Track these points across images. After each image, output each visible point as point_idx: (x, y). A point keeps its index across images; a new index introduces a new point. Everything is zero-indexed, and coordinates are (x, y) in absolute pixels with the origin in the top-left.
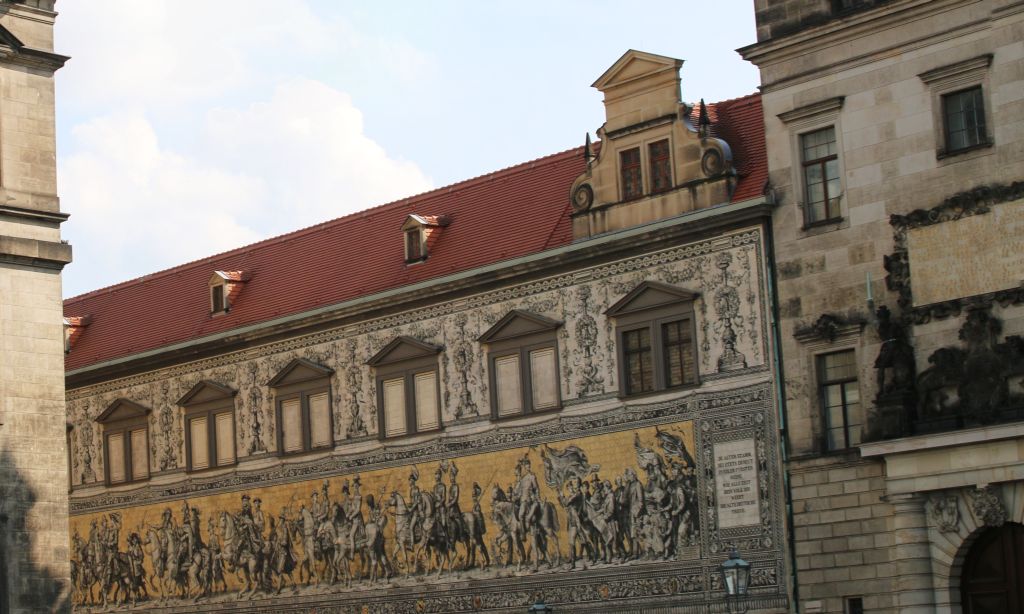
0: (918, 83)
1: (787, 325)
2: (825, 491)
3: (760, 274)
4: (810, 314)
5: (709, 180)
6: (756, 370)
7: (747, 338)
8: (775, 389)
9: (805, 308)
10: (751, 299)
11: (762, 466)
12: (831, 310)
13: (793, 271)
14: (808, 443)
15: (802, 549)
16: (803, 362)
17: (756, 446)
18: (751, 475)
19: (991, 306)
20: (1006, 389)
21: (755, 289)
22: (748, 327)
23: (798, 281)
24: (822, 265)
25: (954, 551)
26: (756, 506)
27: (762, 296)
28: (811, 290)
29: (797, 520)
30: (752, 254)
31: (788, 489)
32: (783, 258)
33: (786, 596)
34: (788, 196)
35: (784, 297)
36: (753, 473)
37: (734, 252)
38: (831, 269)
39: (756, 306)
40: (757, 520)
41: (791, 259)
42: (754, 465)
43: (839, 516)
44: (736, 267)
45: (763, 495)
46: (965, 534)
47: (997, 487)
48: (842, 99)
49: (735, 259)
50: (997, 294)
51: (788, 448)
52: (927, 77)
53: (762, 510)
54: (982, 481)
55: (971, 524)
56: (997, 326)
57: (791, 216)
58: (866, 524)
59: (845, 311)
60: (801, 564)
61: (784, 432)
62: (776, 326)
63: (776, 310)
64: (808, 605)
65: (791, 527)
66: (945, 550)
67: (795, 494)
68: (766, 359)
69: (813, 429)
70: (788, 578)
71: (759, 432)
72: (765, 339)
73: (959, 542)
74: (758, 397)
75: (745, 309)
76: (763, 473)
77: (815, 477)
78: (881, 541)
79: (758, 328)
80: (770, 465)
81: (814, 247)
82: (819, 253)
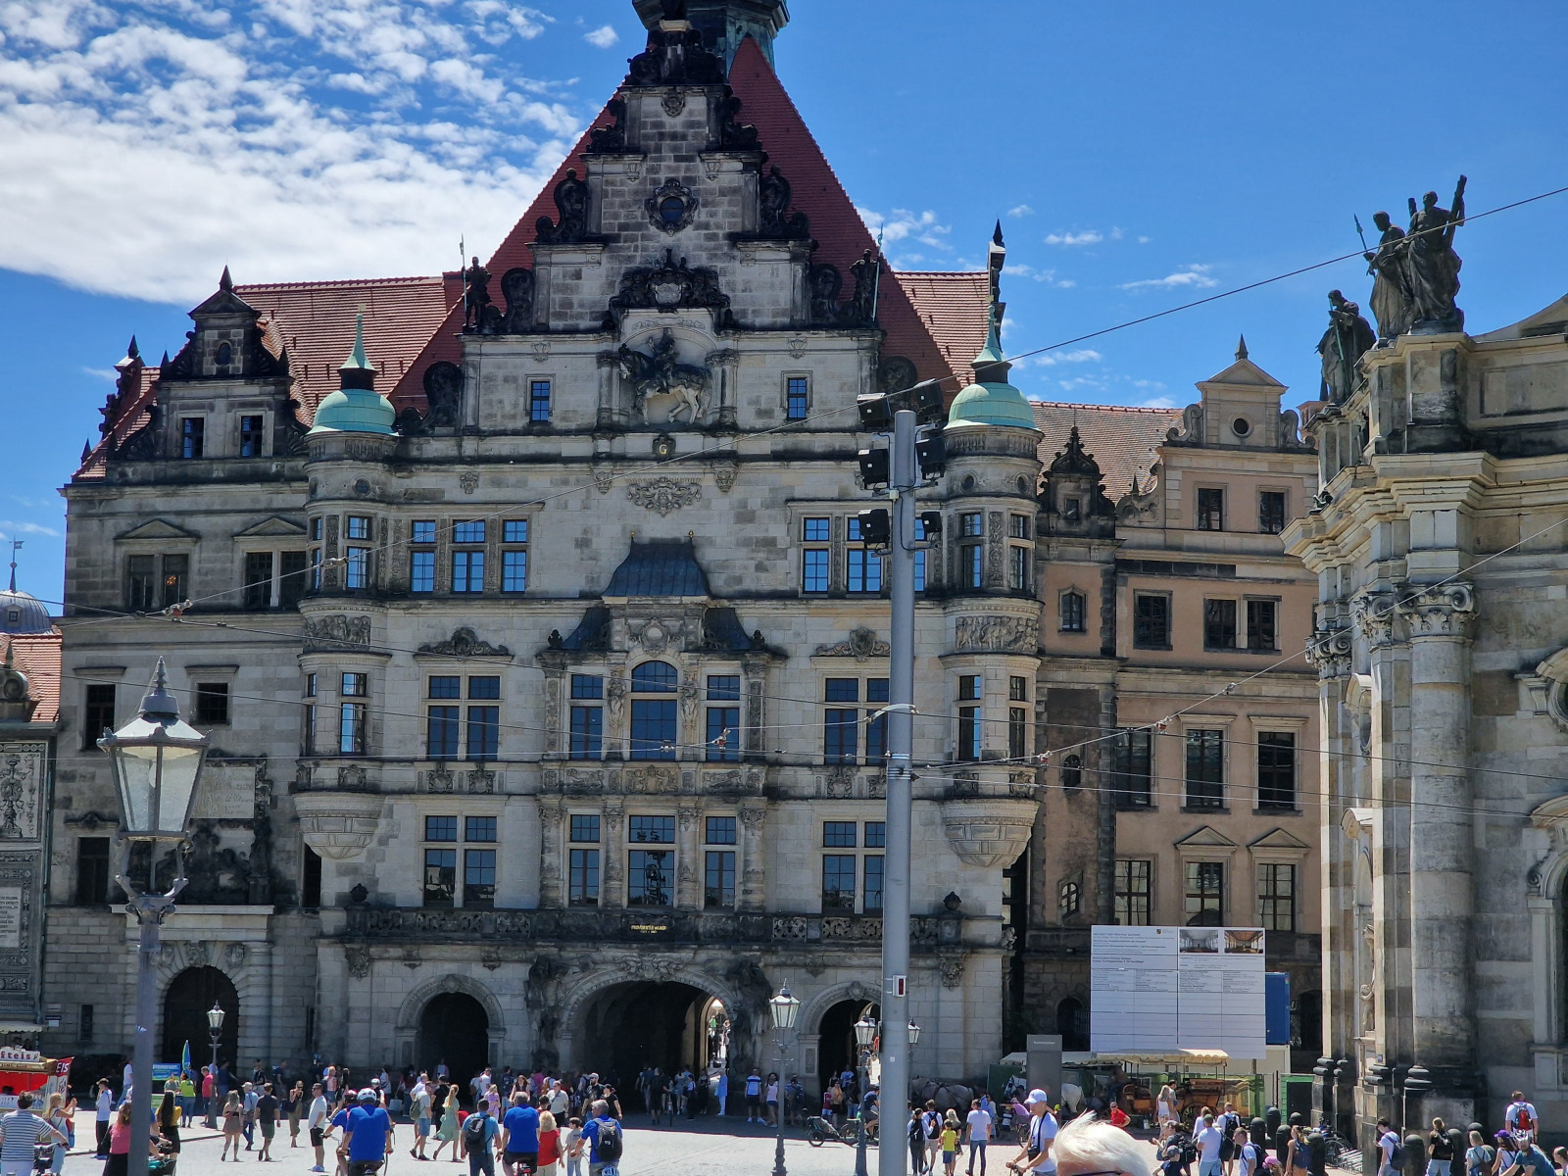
0: (184, 671)
1: (59, 814)
2: (74, 931)
3: (42, 775)
4: (79, 808)
5: (9, 701)
6: (29, 840)
7: (25, 817)
8: (43, 857)
9: (75, 804)
10: (32, 791)
11: (25, 907)
12: (95, 808)
13: (69, 777)
14: (65, 897)
15: (50, 968)
16: (68, 841)
17: (23, 893)
18: (16, 913)
19: (214, 826)
20: (217, 880)
21: (37, 785)
22: (27, 810)
23: (73, 785)
24: (93, 777)
25: (167, 980)
26: (17, 934)
27: (41, 790)
28: (81, 793)
29: (49, 948)
30: (37, 760)
31: (45, 926)
32: (62, 766)
33: (33, 999)
34: (73, 726)
35: (59, 794)
36: (18, 911)
37: (23, 755)
38: (99, 781)
39: (36, 796)
40: (16, 944)
41: (68, 769)
42: (19, 906)
43: (83, 949)
44: (22, 767)
45: (23, 927)
46: (175, 971)
47: (203, 943)
48: (125, 668)
49: (22, 761)
50: (220, 820)
51: (49, 897)
52: (191, 668)
53: (21, 938)
54: (196, 937)
55: (181, 963)
56: (217, 840)
57: (74, 739)
58: (103, 956)
59: (106, 811)
60: (48, 978)
61: (47, 887)
62: (49, 813)
63: (52, 802)
64: (50, 1006)
65: (43, 951)
66: (161, 980)
67: (50, 930)
68: (39, 834)
69: (70, 887)
70: (36, 987)
71: (26, 884)
72: (39, 820)
73: (170, 975)
74: (29, 860)
75: (26, 797)
76: (26, 912)
77: (68, 920)
78: (113, 969)
79: (35, 811)
80: (32, 907)
81: (87, 764)
82: (91, 769)
